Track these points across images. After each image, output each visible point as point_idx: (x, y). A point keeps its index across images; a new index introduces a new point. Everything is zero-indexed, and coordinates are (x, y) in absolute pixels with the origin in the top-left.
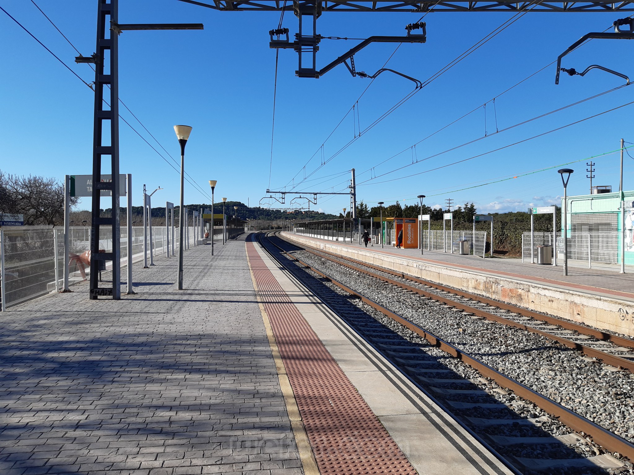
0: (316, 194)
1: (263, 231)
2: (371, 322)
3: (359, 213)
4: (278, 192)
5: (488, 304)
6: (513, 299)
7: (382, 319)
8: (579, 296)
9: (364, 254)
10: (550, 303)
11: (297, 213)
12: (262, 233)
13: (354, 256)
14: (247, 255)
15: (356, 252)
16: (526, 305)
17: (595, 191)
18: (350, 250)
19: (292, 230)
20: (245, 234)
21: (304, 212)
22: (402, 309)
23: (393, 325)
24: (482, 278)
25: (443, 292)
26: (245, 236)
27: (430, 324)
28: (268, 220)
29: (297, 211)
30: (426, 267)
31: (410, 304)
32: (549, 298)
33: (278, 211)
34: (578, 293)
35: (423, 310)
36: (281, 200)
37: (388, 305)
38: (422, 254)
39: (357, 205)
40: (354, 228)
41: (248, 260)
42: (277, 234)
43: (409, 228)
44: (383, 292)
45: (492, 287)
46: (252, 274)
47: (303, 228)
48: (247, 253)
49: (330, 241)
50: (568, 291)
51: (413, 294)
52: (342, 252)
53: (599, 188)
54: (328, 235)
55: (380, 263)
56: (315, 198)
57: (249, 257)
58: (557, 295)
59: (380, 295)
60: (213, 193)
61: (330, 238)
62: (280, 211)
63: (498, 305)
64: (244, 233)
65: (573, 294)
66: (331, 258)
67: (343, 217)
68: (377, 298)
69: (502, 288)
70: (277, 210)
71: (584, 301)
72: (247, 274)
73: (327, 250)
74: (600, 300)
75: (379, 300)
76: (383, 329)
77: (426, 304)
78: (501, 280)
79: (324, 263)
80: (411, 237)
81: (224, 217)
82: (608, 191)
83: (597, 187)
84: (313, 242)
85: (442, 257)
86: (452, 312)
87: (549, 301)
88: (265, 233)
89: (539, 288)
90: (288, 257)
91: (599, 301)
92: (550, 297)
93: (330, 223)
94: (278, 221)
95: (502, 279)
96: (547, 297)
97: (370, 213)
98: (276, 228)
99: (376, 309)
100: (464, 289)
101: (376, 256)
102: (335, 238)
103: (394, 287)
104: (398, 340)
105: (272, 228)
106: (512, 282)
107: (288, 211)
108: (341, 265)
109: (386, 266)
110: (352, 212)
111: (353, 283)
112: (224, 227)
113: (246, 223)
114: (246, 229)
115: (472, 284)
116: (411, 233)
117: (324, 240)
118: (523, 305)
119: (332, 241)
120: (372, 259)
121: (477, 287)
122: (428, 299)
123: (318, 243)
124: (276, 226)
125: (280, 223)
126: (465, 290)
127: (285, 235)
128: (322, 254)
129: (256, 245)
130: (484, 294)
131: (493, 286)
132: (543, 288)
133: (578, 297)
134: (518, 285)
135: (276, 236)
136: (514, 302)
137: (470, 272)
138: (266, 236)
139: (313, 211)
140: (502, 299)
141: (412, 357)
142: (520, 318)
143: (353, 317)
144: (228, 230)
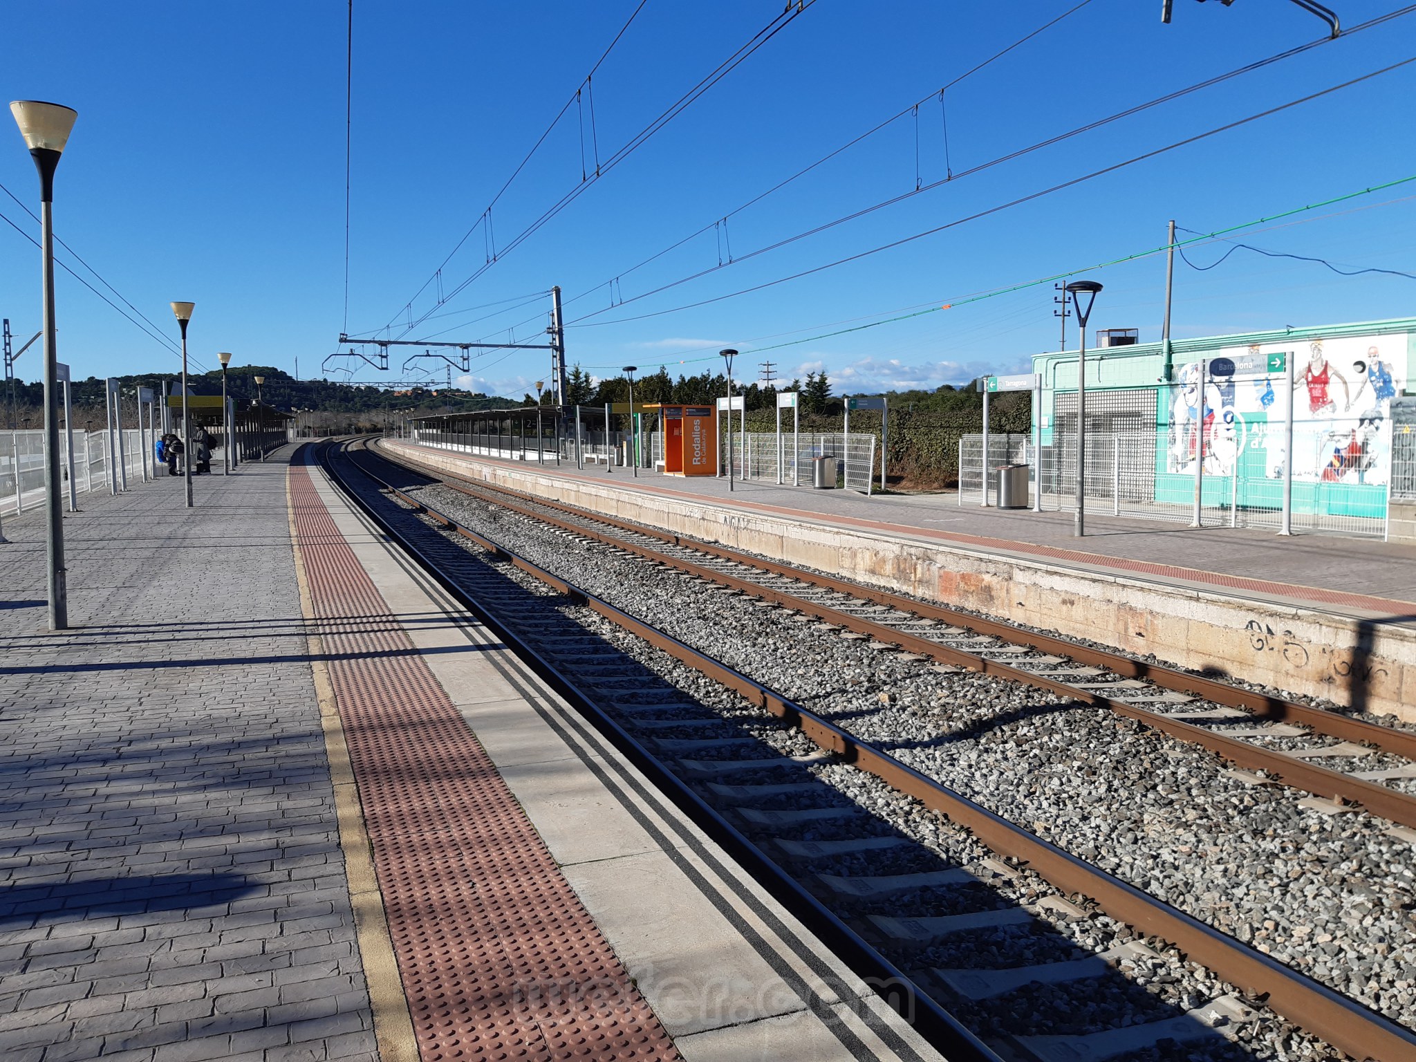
0: (466, 347)
1: (337, 439)
2: (644, 685)
3: (572, 395)
4: (369, 342)
5: (914, 613)
6: (970, 599)
7: (670, 672)
8: (1142, 589)
9: (593, 491)
10: (1064, 608)
11: (419, 396)
12: (330, 444)
13: (568, 496)
14: (289, 504)
15: (574, 487)
16: (1004, 613)
17: (1105, 340)
18: (557, 484)
19: (408, 434)
20: (289, 446)
21: (437, 391)
22: (717, 639)
23: (703, 691)
24: (890, 548)
25: (799, 585)
26: (287, 452)
27: (798, 683)
28: (348, 410)
29: (420, 389)
30: (749, 521)
31: (734, 623)
32: (1063, 596)
33: (371, 391)
34: (1138, 584)
35: (771, 641)
36: (377, 361)
37: (677, 629)
38: (732, 490)
39: (567, 375)
40: (563, 430)
41: (291, 517)
42: (371, 445)
43: (697, 429)
44: (658, 591)
45: (915, 569)
46: (299, 562)
47: (435, 431)
48: (288, 496)
49: (505, 460)
50: (1111, 579)
51: (733, 594)
52: (538, 487)
53: (1114, 334)
54: (500, 447)
55: (634, 513)
56: (466, 356)
57: (294, 507)
58: (1085, 588)
59: (652, 601)
60: (184, 337)
61: (506, 454)
62: (377, 391)
63: (942, 616)
64: (287, 443)
65: (1124, 586)
66: (513, 503)
67: (535, 403)
68: (645, 609)
69: (942, 571)
70: (369, 388)
71: (1155, 602)
72: (283, 565)
73: (500, 483)
74: (1198, 599)
75: (651, 615)
76: (682, 706)
77: (773, 623)
78: (938, 552)
79: (495, 518)
80: (701, 450)
81: (225, 401)
82: (1131, 341)
83: (1110, 331)
84: (464, 464)
85: (777, 496)
86: (846, 644)
87: (1064, 602)
88: (341, 444)
89: (1036, 570)
90: (400, 502)
91: (1194, 603)
92: (1066, 592)
93: (503, 417)
94: (373, 413)
95: (941, 548)
96: (1057, 592)
97: (598, 393)
98: (367, 431)
99: (648, 642)
100: (845, 573)
101: (624, 497)
102: (516, 455)
103: (683, 577)
104: (730, 741)
105: (359, 431)
106: (966, 557)
107: (396, 389)
108: (539, 521)
109: (648, 520)
110: (557, 393)
111: (577, 570)
112: (227, 429)
113: (291, 418)
114: (291, 433)
115: (865, 561)
116: (702, 440)
117: (489, 458)
118: (996, 611)
119: (511, 461)
120: (614, 503)
121: (878, 569)
122: (775, 608)
123: (476, 466)
124: (368, 425)
125: (379, 418)
126: (848, 576)
127: (390, 447)
128: (488, 494)
129: (315, 474)
130: (895, 585)
131: (919, 567)
132: (1047, 572)
133: (1140, 593)
134: (983, 564)
135: (367, 450)
136: (971, 604)
137: (859, 534)
138: (342, 449)
139: (458, 390)
140: (943, 598)
141: (783, 797)
142: (1003, 650)
143: (593, 674)
144: (237, 437)
